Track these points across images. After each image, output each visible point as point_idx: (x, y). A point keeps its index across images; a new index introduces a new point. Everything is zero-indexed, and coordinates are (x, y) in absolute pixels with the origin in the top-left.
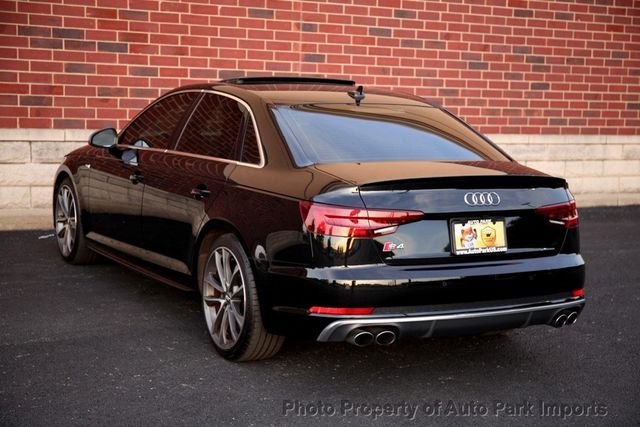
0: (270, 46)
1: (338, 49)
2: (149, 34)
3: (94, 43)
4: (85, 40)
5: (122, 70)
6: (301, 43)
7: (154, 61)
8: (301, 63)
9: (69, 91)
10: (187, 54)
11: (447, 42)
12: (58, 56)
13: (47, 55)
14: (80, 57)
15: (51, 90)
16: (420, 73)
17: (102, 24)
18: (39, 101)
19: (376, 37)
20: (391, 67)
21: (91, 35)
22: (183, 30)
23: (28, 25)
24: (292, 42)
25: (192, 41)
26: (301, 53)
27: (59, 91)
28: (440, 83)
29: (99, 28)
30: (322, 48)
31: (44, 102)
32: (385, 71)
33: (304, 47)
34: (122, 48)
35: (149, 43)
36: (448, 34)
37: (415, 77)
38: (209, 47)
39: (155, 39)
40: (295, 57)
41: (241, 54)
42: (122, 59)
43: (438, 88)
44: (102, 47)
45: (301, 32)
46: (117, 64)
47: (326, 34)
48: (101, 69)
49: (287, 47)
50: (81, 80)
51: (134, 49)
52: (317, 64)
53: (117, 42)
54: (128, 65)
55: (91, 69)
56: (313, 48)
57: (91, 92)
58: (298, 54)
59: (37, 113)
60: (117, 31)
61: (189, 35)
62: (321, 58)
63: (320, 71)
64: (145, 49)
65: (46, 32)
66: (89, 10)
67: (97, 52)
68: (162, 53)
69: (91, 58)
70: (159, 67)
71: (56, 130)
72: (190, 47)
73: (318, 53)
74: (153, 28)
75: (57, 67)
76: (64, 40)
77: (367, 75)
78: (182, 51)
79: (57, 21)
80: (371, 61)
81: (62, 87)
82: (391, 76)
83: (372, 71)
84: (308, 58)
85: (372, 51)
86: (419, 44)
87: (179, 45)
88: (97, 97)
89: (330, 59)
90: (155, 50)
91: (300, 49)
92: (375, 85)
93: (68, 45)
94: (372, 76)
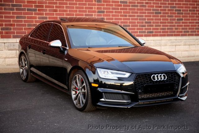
0: (86, 8)
1: (110, 9)
2: (44, 5)
3: (26, 9)
4: (22, 8)
5: (35, 18)
6: (96, 7)
7: (46, 14)
8: (97, 14)
9: (17, 25)
10: (57, 12)
11: (147, 5)
12: (13, 13)
13: (10, 13)
14: (21, 13)
15: (11, 25)
16: (138, 16)
18: (7, 29)
19: (122, 4)
20: (128, 14)
21: (24, 6)
22: (56, 3)
23: (3, 3)
24: (93, 7)
25: (59, 7)
26: (96, 10)
27: (14, 25)
28: (145, 19)
29: (27, 3)
30: (104, 8)
31: (9, 29)
32: (126, 16)
33: (98, 8)
34: (35, 10)
35: (44, 8)
36: (147, 2)
37: (136, 17)
38: (65, 9)
39: (46, 7)
40: (94, 12)
41: (76, 11)
42: (35, 14)
43: (144, 21)
44: (28, 10)
45: (96, 3)
46: (34, 16)
47: (105, 3)
48: (28, 18)
49: (92, 8)
50: (21, 21)
51: (39, 10)
52: (102, 14)
53: (33, 8)
54: (37, 16)
55: (25, 17)
56: (101, 8)
57: (25, 25)
58: (96, 11)
59: (7, 33)
60: (33, 4)
61: (58, 5)
62: (103, 12)
63: (103, 16)
64: (43, 10)
65: (9, 5)
67: (26, 12)
68: (49, 12)
69: (24, 14)
70: (48, 16)
71: (13, 39)
72: (58, 9)
73: (102, 10)
74: (46, 3)
75: (13, 17)
76: (15, 8)
77: (120, 17)
78: (56, 11)
79: (13, 1)
80: (121, 12)
81: (15, 24)
82: (128, 17)
83: (121, 16)
84: (99, 12)
85: (121, 9)
86: (137, 6)
87: (55, 9)
88: (27, 27)
89: (107, 12)
90: (46, 10)
91: (96, 9)
92: (122, 21)
93: (17, 9)
94: (121, 17)
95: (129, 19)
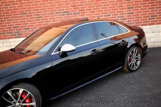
0: (117, 7)
1: (138, 4)
2: (85, 9)
3: (72, 13)
4: (70, 13)
6: (126, 4)
8: (127, 10)
13: (62, 18)
17: (74, 9)
20: (155, 7)
22: (94, 6)
24: (124, 5)
25: (96, 9)
32: (153, 8)
33: (127, 6)
34: (79, 13)
35: (85, 11)
38: (101, 10)
39: (87, 10)
40: (125, 8)
41: (110, 10)
42: (79, 16)
45: (126, 2)
47: (134, 1)
49: (122, 6)
51: (82, 13)
52: (131, 9)
56: (130, 5)
60: (77, 10)
62: (133, 8)
63: (132, 11)
64: (85, 13)
65: (61, 13)
66: (70, 6)
67: (73, 15)
68: (89, 13)
69: (72, 17)
74: (86, 7)
76: (65, 13)
77: (147, 10)
78: (94, 12)
79: (64, 10)
80: (148, 6)
84: (128, 8)
85: (149, 3)
87: (93, 10)
89: (135, 7)
90: (87, 12)
91: (126, 6)
92: (150, 12)
93: (67, 14)
94: (149, 10)
95: (156, 10)
